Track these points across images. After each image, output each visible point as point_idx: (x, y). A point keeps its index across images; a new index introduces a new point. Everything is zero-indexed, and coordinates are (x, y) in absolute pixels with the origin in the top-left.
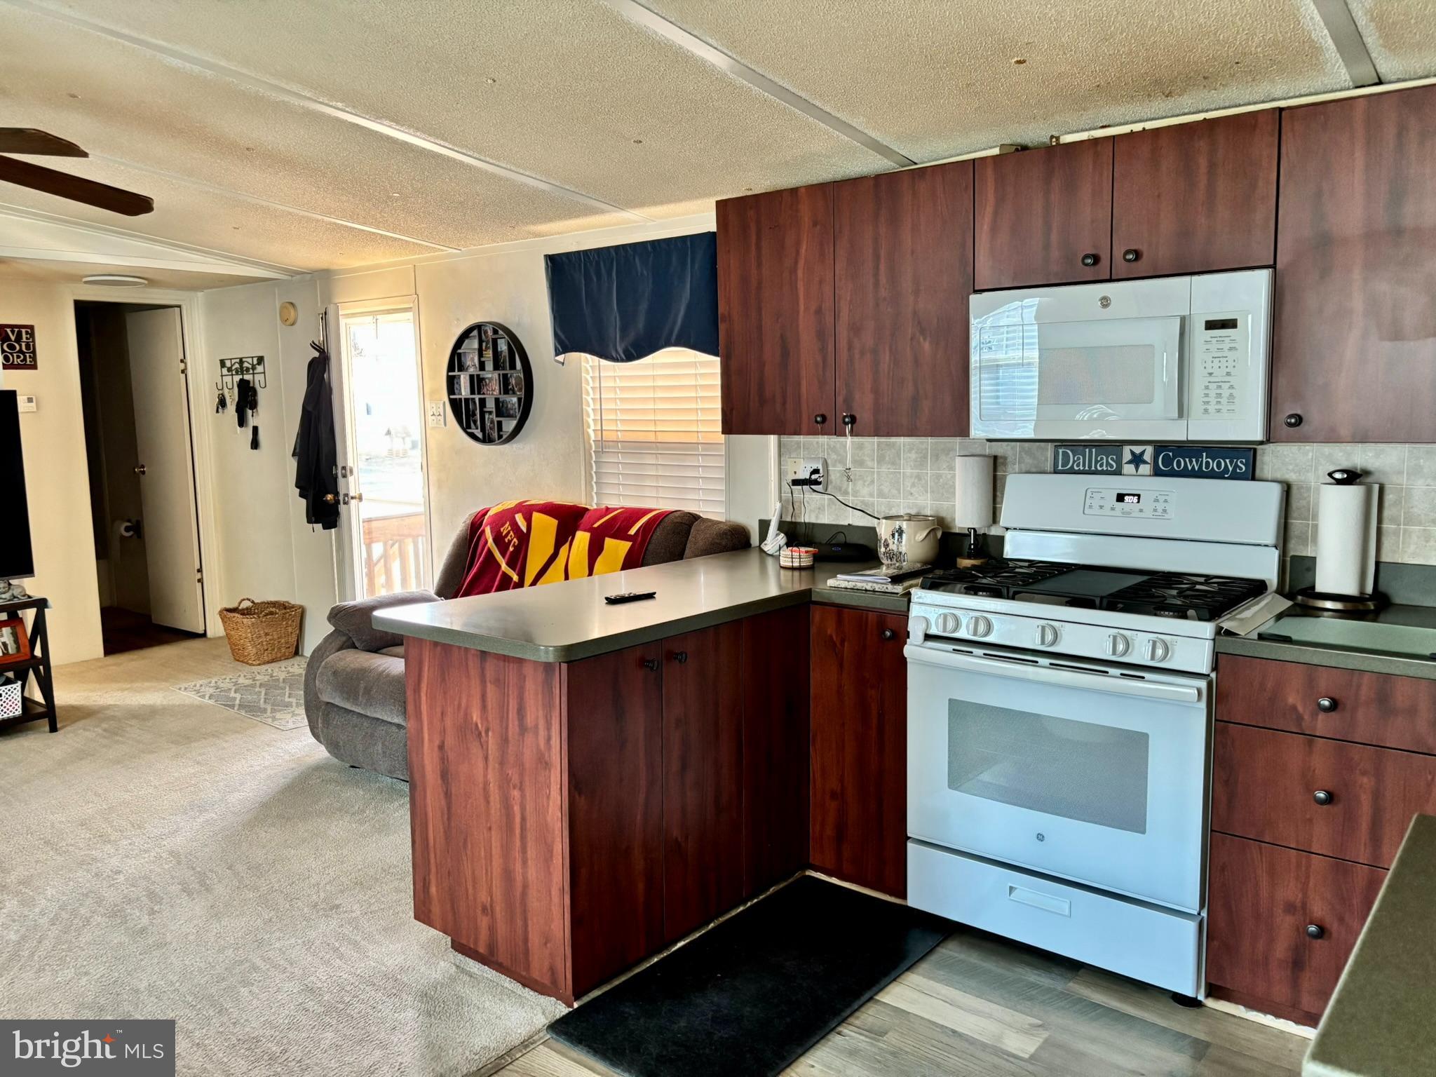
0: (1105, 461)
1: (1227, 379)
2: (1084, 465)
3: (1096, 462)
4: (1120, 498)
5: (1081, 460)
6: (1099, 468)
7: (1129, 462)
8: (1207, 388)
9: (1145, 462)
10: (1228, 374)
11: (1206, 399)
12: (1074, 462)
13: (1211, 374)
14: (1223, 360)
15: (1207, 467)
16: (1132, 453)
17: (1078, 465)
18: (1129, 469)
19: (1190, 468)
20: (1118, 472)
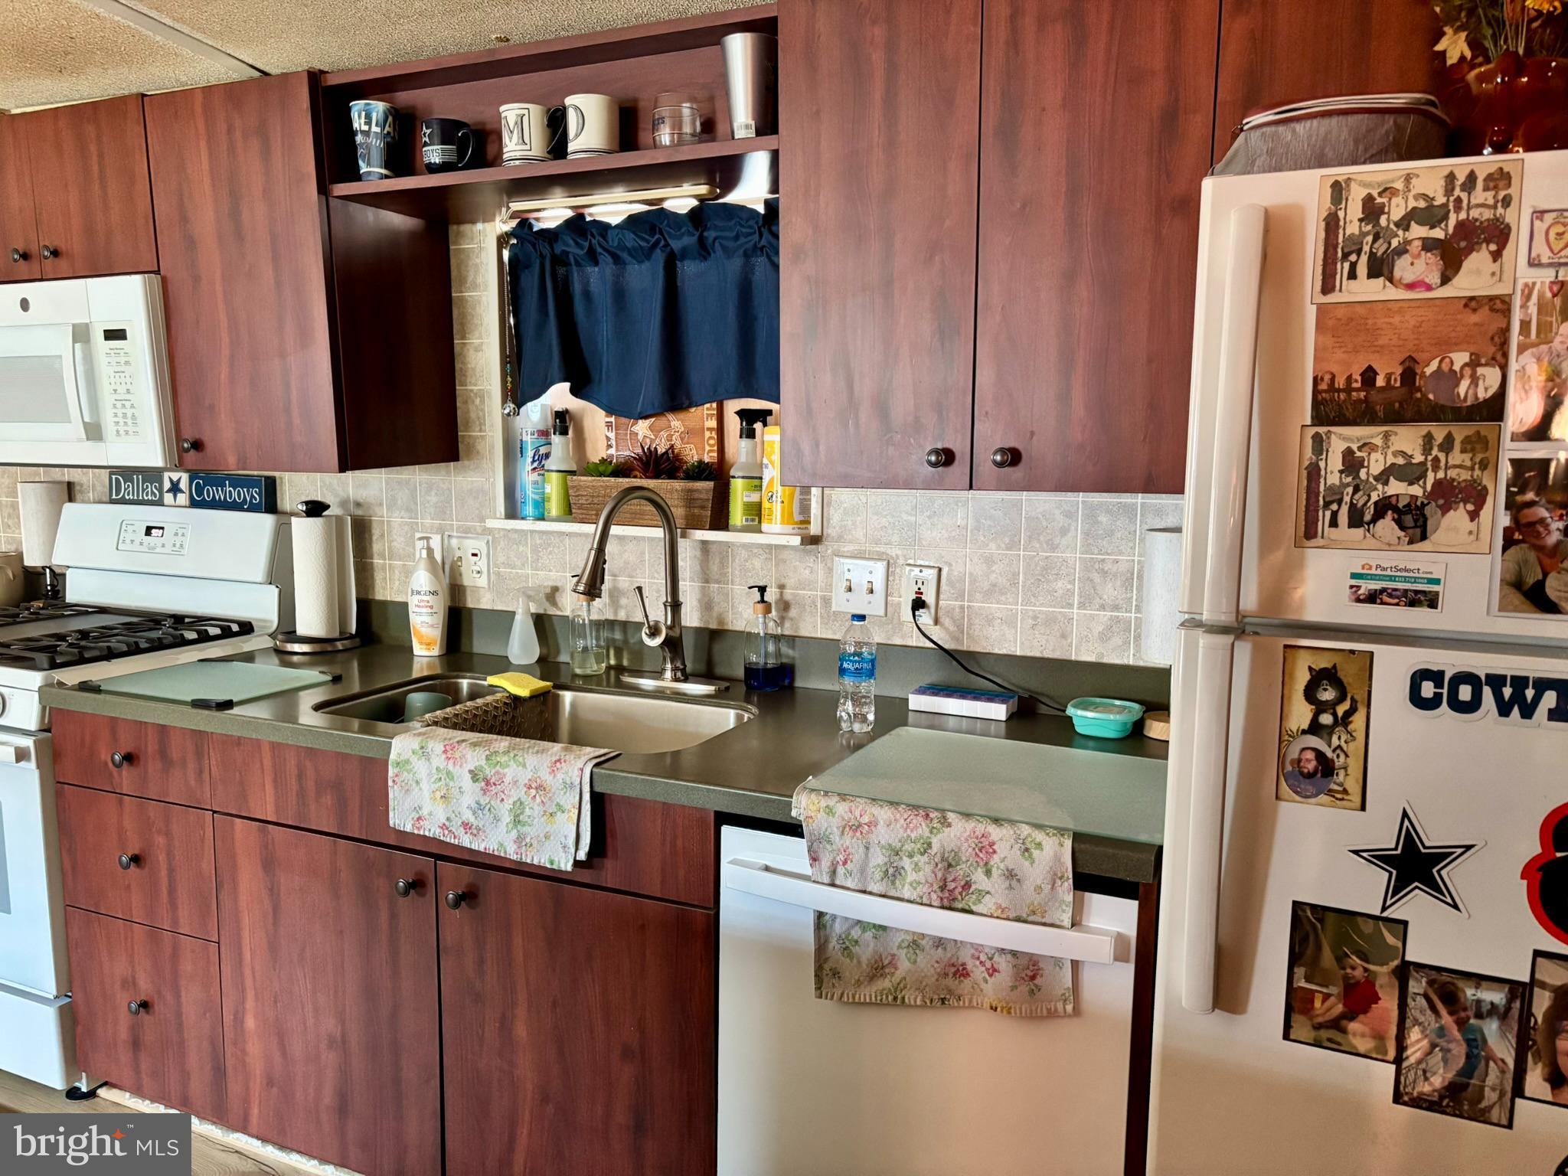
0: (149, 489)
1: (127, 397)
2: (133, 495)
3: (143, 490)
4: (149, 531)
5: (131, 489)
6: (146, 498)
7: (169, 491)
8: (115, 406)
9: (181, 491)
10: (128, 391)
11: (116, 419)
12: (125, 489)
13: (115, 391)
14: (122, 375)
15: (230, 498)
16: (171, 480)
17: (128, 495)
18: (168, 498)
19: (217, 498)
20: (160, 503)
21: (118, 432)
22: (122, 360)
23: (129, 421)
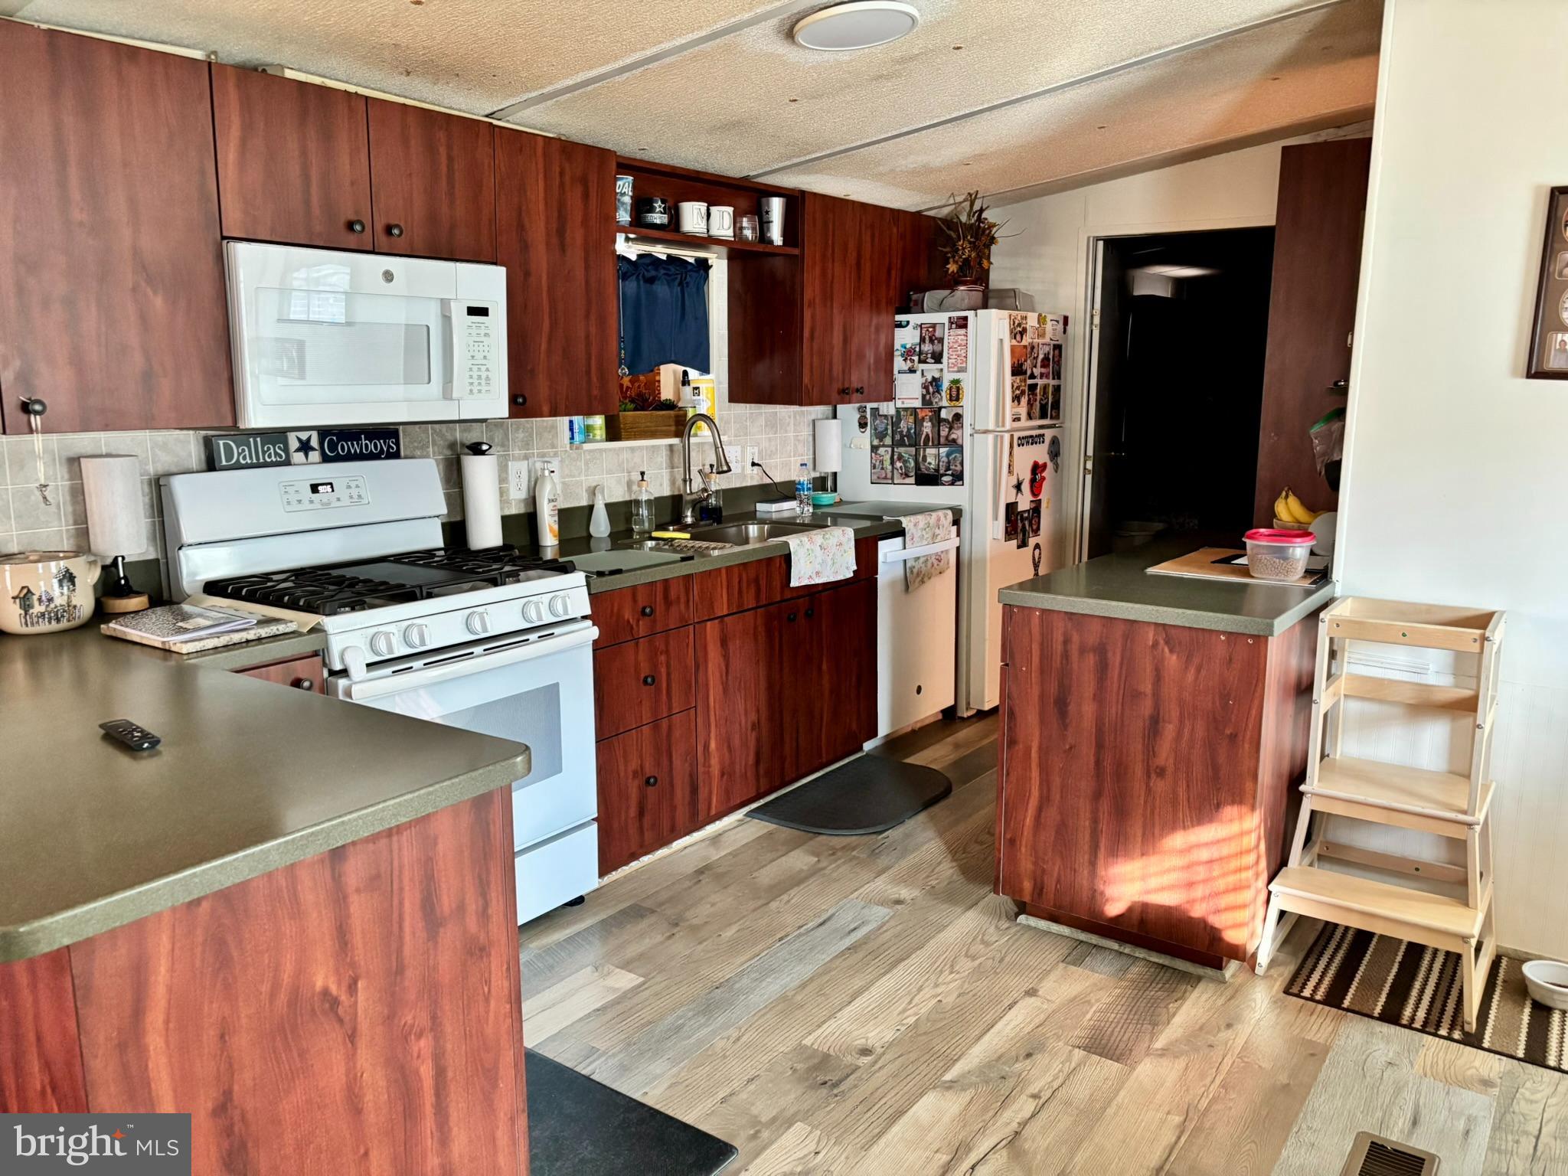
0: (272, 451)
1: (484, 362)
2: (251, 458)
3: (264, 453)
4: (314, 488)
5: (247, 453)
6: (268, 460)
7: (298, 450)
8: (471, 369)
9: (313, 449)
10: (485, 357)
11: (471, 381)
12: (239, 454)
13: (473, 357)
14: (481, 344)
15: (367, 450)
16: (299, 440)
17: (244, 458)
18: (298, 457)
19: (353, 451)
20: (287, 463)
21: (471, 391)
22: (482, 332)
23: (483, 382)
